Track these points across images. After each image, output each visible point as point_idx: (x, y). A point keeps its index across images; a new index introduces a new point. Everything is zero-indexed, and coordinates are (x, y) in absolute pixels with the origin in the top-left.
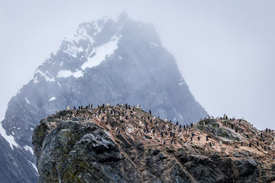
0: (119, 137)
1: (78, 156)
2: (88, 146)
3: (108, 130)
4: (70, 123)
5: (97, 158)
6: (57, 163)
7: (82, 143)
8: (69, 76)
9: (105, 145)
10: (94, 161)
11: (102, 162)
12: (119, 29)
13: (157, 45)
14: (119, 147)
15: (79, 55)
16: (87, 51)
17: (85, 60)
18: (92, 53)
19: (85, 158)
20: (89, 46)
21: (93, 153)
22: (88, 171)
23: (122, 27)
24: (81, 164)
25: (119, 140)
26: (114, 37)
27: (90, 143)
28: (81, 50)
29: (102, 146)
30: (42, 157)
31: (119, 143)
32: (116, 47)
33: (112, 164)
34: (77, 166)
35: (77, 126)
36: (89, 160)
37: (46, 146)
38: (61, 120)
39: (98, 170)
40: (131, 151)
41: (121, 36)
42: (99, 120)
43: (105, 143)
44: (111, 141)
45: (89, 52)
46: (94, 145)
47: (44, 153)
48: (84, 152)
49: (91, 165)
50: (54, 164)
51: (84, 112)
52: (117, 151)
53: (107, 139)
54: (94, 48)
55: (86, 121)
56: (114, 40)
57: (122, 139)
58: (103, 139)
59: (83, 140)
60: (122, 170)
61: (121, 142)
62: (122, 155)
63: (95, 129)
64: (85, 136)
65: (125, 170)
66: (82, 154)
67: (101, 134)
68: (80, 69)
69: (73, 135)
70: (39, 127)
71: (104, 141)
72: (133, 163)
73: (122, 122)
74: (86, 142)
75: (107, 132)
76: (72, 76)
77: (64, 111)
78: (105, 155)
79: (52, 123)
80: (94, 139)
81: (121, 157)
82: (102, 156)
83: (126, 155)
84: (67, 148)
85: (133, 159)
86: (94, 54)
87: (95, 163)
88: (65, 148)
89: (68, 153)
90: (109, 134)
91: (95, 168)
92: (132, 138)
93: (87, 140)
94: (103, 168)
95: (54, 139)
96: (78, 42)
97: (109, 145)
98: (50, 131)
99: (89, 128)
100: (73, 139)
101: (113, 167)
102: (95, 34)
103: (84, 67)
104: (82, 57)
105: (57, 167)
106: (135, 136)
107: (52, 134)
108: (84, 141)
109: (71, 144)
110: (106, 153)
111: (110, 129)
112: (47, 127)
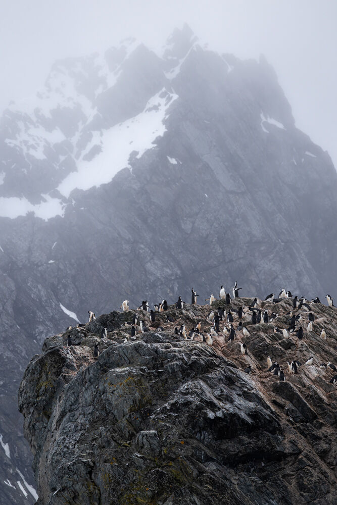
0: (281, 389)
1: (162, 445)
2: (192, 417)
3: (248, 370)
4: (137, 348)
5: (218, 452)
6: (100, 465)
7: (175, 407)
8: (23, 213)
9: (243, 415)
10: (209, 459)
11: (232, 462)
12: (170, 76)
13: (280, 125)
14: (284, 420)
15: (53, 152)
16: (75, 140)
17: (70, 167)
18: (89, 146)
19: (182, 453)
20: (81, 126)
21: (207, 436)
22: (192, 491)
23: (177, 70)
24: (172, 470)
25: (280, 400)
26: (156, 100)
27: (199, 408)
28: (57, 137)
29: (234, 415)
30: (51, 448)
31: (281, 406)
32: (161, 131)
33: (262, 470)
34: (161, 475)
35: (157, 360)
36: (194, 458)
37: (63, 415)
38: (105, 340)
39: (221, 487)
40: (320, 432)
41: (175, 97)
42: (221, 340)
43: (241, 406)
44: (260, 400)
45: (82, 145)
46: (211, 415)
47: (58, 436)
48: (182, 435)
49: (201, 472)
50: (91, 469)
51: (171, 317)
52: (276, 429)
53: (247, 396)
54: (96, 134)
55: (184, 344)
56: (156, 108)
57: (291, 396)
58: (235, 397)
59: (176, 398)
60: (292, 487)
61: (289, 405)
62: (293, 443)
63: (210, 366)
64: (183, 387)
65: (301, 487)
66: (173, 439)
67: (231, 381)
68: (56, 195)
69: (146, 384)
70: (42, 362)
71: (239, 401)
72: (325, 467)
73: (289, 345)
74: (187, 404)
75: (246, 377)
76: (31, 215)
77: (114, 314)
78: (241, 442)
79: (79, 350)
80: (209, 395)
81: (288, 448)
82: (231, 447)
83: (302, 443)
84: (129, 422)
85: (323, 454)
86: (97, 150)
87: (212, 467)
88: (123, 422)
89: (132, 436)
90: (252, 382)
91: (213, 482)
92: (321, 393)
93: (190, 398)
94: (235, 480)
95: (87, 396)
96: (48, 115)
97: (254, 415)
98: (73, 374)
99: (195, 363)
100: (149, 394)
101: (264, 479)
102: (99, 91)
103: (66, 188)
104: (62, 158)
105: (100, 478)
106: (327, 388)
107: (82, 381)
108: (181, 401)
109: (142, 411)
110: (245, 438)
111: (253, 366)
112: (64, 360)
